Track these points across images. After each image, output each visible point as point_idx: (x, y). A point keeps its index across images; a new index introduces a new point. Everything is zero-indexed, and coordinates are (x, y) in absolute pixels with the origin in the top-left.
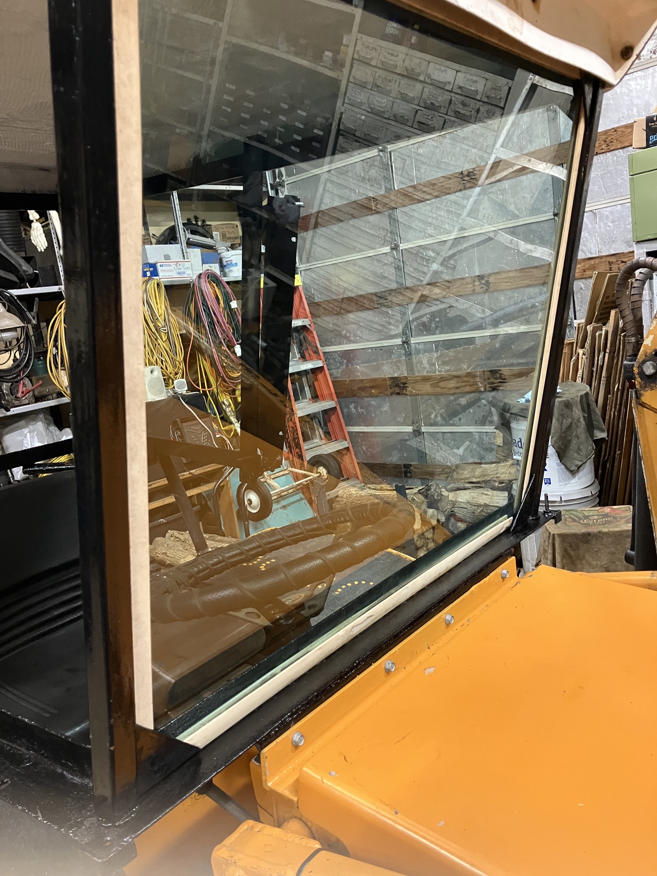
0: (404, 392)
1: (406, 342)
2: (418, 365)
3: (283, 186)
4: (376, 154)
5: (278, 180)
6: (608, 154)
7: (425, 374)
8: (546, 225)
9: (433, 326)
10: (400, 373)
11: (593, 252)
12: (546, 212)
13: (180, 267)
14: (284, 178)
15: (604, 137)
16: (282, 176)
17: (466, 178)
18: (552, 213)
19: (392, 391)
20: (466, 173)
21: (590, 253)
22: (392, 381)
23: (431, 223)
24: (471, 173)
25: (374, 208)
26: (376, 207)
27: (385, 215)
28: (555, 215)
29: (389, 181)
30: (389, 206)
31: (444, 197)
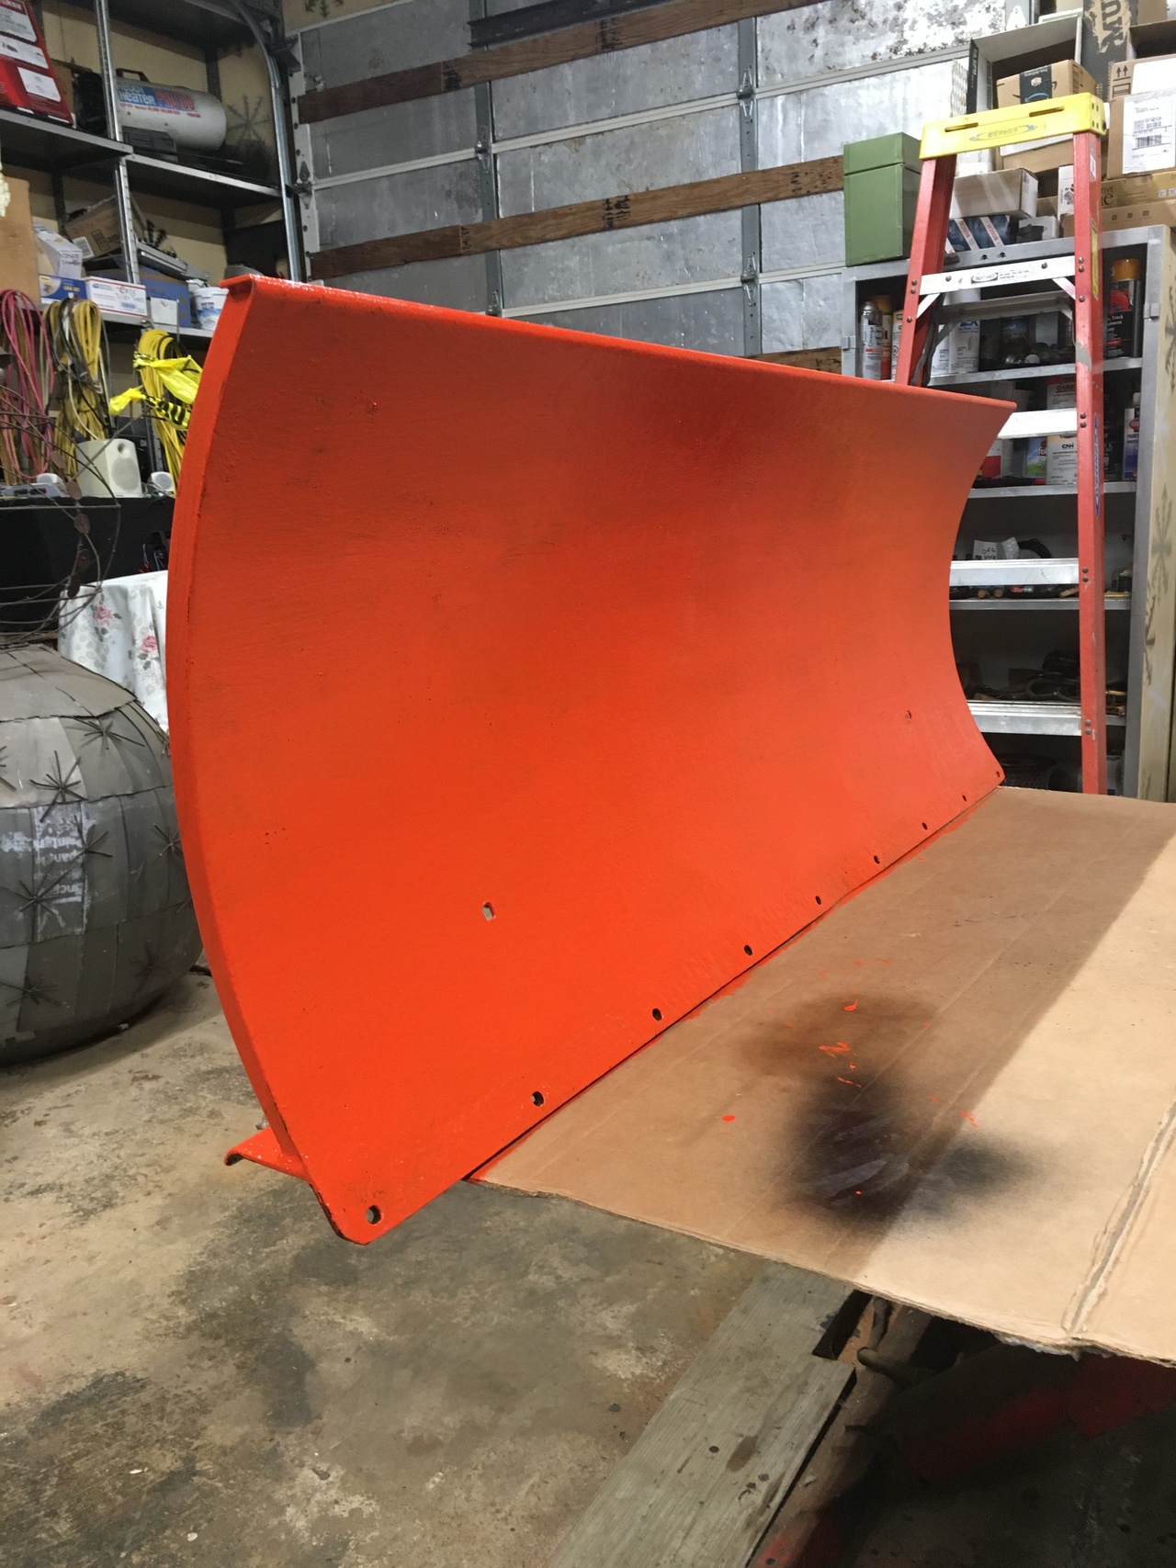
3: (309, 194)
4: (472, 156)
5: (299, 181)
6: (825, 196)
8: (729, 297)
11: (796, 343)
12: (729, 276)
13: (128, 295)
14: (311, 179)
15: (819, 169)
16: (308, 175)
17: (615, 211)
18: (739, 278)
20: (615, 202)
21: (792, 345)
23: (554, 279)
24: (623, 203)
25: (462, 245)
26: (465, 242)
27: (482, 258)
28: (744, 281)
29: (491, 203)
30: (487, 243)
31: (576, 239)
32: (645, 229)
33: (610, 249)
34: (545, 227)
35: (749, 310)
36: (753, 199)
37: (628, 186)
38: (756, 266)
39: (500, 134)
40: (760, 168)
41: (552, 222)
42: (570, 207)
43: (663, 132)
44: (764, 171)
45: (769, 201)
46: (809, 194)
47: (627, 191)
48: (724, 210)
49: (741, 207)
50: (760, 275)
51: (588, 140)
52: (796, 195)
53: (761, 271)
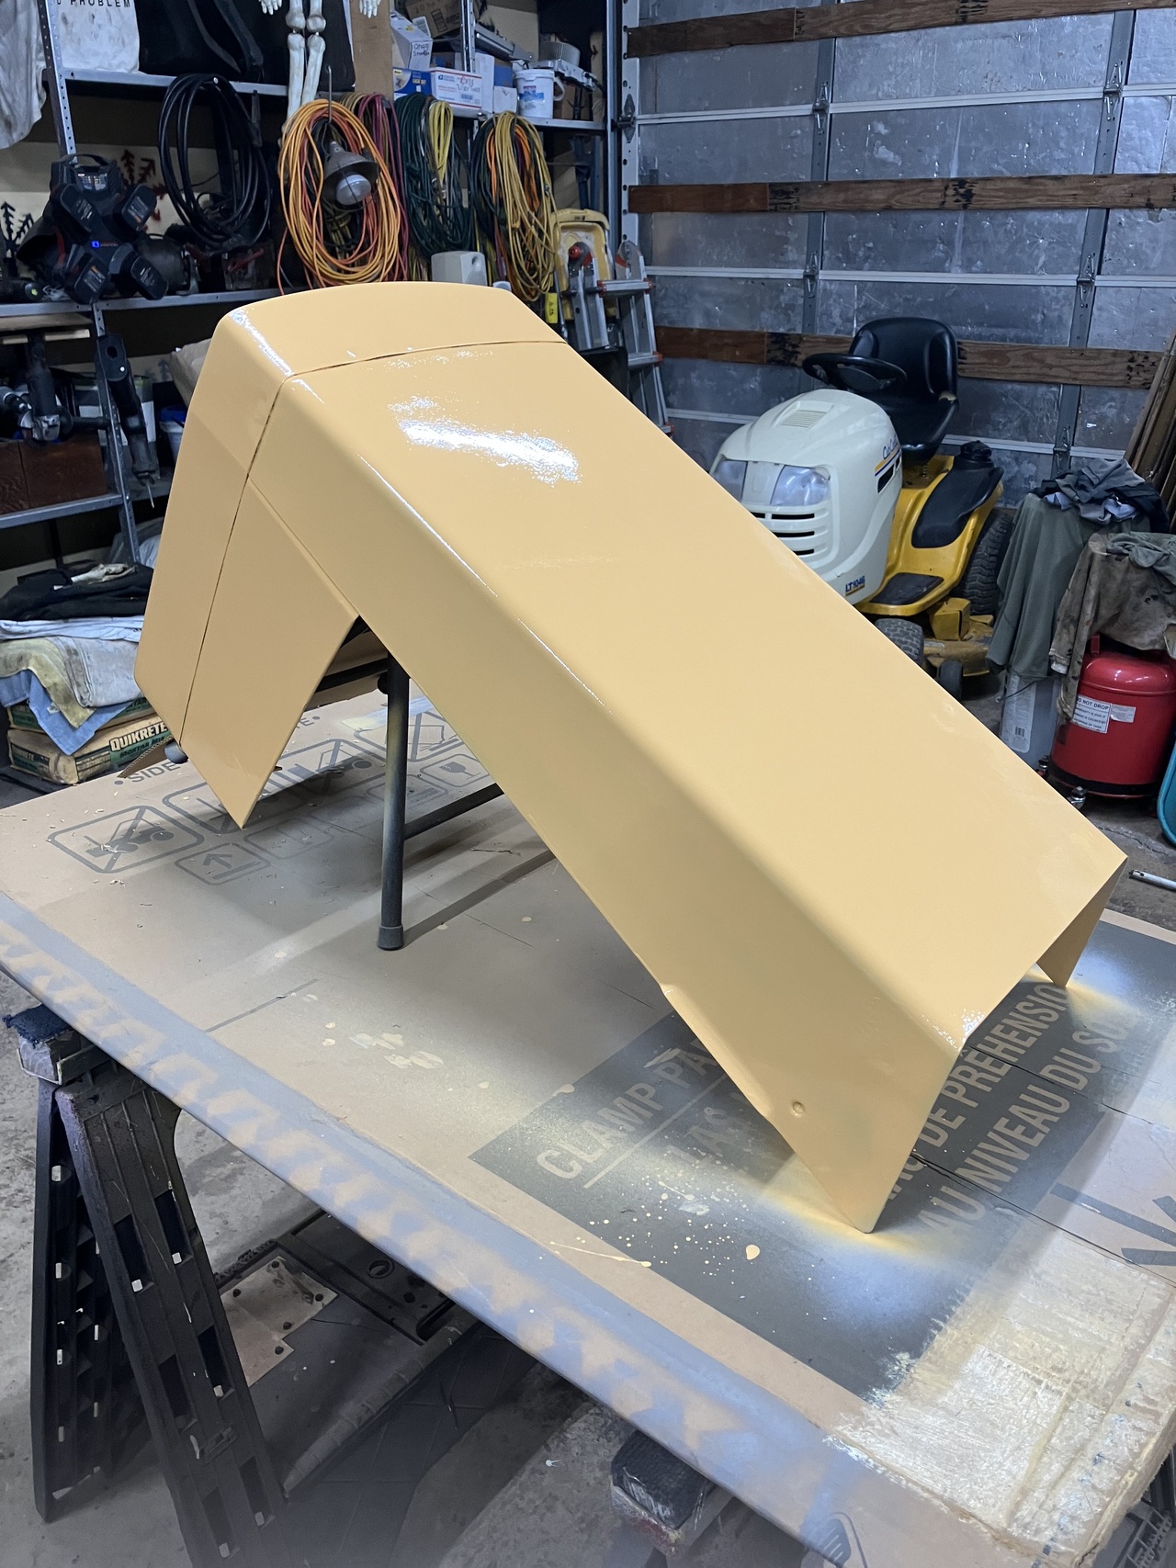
0: (792, 361)
1: (811, 277)
2: (825, 317)
7: (832, 334)
8: (1085, 108)
9: (861, 254)
10: (788, 327)
11: (1153, 165)
12: (1089, 86)
13: (467, 85)
17: (970, 5)
18: (1102, 89)
19: (771, 355)
21: (1148, 167)
22: (774, 339)
23: (891, 74)
25: (795, 30)
26: (799, 27)
27: (814, 47)
28: (1106, 93)
30: (823, 30)
31: (923, 32)
32: (1002, 27)
33: (959, 45)
34: (890, 16)
35: (1106, 125)
38: (1121, 77)
48: (1094, 13)
49: (1115, 11)
50: (1125, 88)
53: (1126, 83)
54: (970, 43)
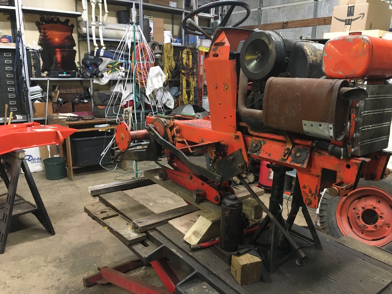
4: (258, 10)
5: (223, 13)
16: (225, 12)
17: (285, 25)
20: (285, 23)
24: (287, 23)
29: (260, 21)
31: (276, 30)
32: (291, 29)
36: (315, 25)
37: (289, 19)
39: (263, 6)
40: (318, 17)
41: (271, 26)
42: (275, 23)
43: (297, 7)
44: (318, 18)
45: (318, 25)
46: (327, 24)
47: (288, 20)
48: (308, 26)
49: (312, 26)
51: (282, 8)
52: (325, 24)
54: (285, 33)
